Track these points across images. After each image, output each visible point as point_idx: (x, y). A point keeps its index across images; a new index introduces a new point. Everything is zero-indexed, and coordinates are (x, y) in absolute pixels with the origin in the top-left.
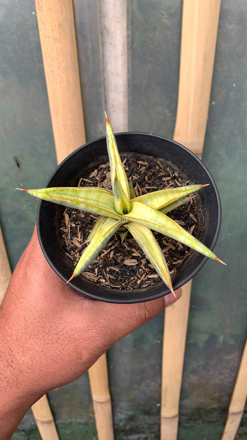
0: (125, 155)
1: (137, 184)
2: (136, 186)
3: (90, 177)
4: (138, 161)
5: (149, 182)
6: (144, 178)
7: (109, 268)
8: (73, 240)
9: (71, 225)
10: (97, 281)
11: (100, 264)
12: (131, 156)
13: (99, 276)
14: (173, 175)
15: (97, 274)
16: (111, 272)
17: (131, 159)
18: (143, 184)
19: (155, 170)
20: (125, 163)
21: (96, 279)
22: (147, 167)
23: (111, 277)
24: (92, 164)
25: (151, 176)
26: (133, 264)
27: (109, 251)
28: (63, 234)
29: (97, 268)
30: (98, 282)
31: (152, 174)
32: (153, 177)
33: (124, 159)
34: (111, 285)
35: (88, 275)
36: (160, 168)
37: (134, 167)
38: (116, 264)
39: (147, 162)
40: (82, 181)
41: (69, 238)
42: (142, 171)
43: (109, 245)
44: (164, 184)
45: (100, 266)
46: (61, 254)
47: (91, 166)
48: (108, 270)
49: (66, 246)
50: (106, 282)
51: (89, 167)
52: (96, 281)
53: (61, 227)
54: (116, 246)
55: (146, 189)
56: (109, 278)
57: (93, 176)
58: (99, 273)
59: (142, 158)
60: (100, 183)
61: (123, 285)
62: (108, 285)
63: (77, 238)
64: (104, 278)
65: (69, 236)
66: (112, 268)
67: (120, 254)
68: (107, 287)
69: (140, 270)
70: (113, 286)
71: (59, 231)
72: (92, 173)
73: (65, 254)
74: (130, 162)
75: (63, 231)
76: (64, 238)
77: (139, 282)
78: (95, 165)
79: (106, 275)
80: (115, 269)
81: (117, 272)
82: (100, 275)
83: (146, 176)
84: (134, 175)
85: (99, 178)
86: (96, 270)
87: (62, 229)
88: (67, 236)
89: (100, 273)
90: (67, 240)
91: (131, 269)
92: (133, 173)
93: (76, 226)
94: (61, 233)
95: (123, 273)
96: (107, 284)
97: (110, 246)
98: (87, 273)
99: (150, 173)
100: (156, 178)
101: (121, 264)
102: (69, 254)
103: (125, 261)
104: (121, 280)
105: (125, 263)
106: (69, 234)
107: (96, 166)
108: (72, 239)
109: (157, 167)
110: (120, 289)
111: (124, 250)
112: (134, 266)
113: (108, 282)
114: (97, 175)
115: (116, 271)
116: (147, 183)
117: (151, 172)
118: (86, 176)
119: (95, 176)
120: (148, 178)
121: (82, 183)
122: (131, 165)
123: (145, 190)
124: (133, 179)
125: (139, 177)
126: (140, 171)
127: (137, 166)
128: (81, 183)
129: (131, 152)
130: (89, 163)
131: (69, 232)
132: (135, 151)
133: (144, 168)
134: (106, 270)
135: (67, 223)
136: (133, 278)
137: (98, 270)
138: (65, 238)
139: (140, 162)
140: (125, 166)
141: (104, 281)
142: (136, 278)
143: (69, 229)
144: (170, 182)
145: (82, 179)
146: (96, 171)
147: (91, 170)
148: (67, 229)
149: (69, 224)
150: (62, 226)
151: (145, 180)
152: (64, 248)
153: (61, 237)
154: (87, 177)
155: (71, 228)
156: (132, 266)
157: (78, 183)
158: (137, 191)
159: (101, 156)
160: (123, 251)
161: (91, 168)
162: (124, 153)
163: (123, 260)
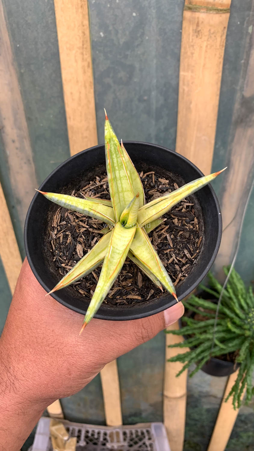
0: (196, 201)
1: (168, 226)
2: (166, 225)
3: (160, 179)
4: (197, 218)
5: (178, 238)
6: (180, 231)
7: (70, 234)
8: (89, 192)
9: (104, 184)
10: (54, 227)
11: (71, 224)
12: (197, 208)
13: (59, 227)
14: (193, 259)
15: (60, 224)
16: (66, 237)
17: (196, 210)
18: (173, 233)
19: (194, 240)
20: (189, 206)
21: (55, 225)
22: (194, 229)
23: (61, 238)
24: (171, 175)
25: (185, 238)
26: (78, 254)
27: (86, 227)
28: (94, 181)
29: (66, 223)
30: (53, 229)
31: (187, 237)
32: (185, 240)
33: (192, 203)
34: (52, 241)
35: (57, 217)
36: (197, 243)
37: (188, 217)
38: (75, 238)
39: (199, 226)
40: (152, 174)
41: (91, 188)
42: (187, 226)
43: (93, 225)
44: (181, 253)
45: (69, 225)
46: (69, 186)
47: (169, 175)
48: (67, 233)
49: (83, 188)
50: (54, 235)
51: (167, 173)
52: (53, 225)
53: (99, 177)
54: (93, 231)
55: (166, 237)
56: (60, 237)
57: (161, 181)
58: (62, 225)
59: (201, 220)
60: (156, 190)
61: (56, 251)
62: (52, 238)
63: (93, 195)
64: (58, 231)
65: (93, 187)
66: (70, 236)
67: (85, 238)
68: (50, 237)
69: (75, 262)
70: (52, 242)
71: (93, 176)
72: (164, 178)
73: (73, 190)
74: (193, 211)
75: (96, 180)
76: (90, 183)
77: (63, 265)
78: (172, 177)
79: (62, 233)
80: (69, 239)
81: (67, 242)
82: (61, 228)
83: (182, 232)
84: (179, 220)
85: (161, 188)
86: (64, 223)
87: (98, 178)
88: (92, 185)
89: (62, 227)
90: (88, 187)
91: (74, 253)
92: (180, 217)
93: (105, 189)
94: (94, 179)
95: (67, 248)
96: (54, 236)
97: (93, 227)
98: (60, 215)
99: (187, 235)
100: (184, 243)
101: (75, 243)
102: (74, 193)
103: (79, 245)
104: (60, 248)
105: (77, 245)
106: (95, 186)
107: (172, 179)
108: (90, 190)
109: (197, 239)
110: (51, 250)
111: (90, 240)
112: (78, 255)
113: (55, 237)
114: (164, 184)
115: (67, 240)
116: (175, 236)
117: (190, 236)
118: (158, 175)
119: (162, 183)
120: (181, 234)
121: (150, 176)
122: (190, 213)
123: (165, 235)
124: (173, 221)
125: (180, 225)
126: (187, 225)
127: (191, 220)
128: (150, 174)
129: (200, 205)
130: (170, 171)
131: (96, 186)
132: (202, 208)
133: (192, 227)
134: (66, 231)
135: (104, 180)
136: (65, 259)
137: (65, 224)
138: (90, 185)
139: (196, 220)
140: (185, 207)
141: (56, 232)
142: (67, 261)
143: (100, 184)
144: (185, 258)
145: (154, 173)
146: (168, 181)
147: (167, 177)
148: (99, 182)
149: (104, 182)
150: (101, 177)
151: (178, 232)
152: (80, 187)
153: (89, 181)
154: (158, 177)
155: (102, 186)
156: (77, 254)
157: (149, 172)
158: (161, 229)
159: (183, 178)
160: (88, 240)
161: (168, 176)
162: (197, 199)
163: (80, 243)
